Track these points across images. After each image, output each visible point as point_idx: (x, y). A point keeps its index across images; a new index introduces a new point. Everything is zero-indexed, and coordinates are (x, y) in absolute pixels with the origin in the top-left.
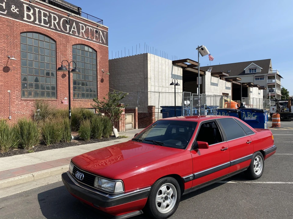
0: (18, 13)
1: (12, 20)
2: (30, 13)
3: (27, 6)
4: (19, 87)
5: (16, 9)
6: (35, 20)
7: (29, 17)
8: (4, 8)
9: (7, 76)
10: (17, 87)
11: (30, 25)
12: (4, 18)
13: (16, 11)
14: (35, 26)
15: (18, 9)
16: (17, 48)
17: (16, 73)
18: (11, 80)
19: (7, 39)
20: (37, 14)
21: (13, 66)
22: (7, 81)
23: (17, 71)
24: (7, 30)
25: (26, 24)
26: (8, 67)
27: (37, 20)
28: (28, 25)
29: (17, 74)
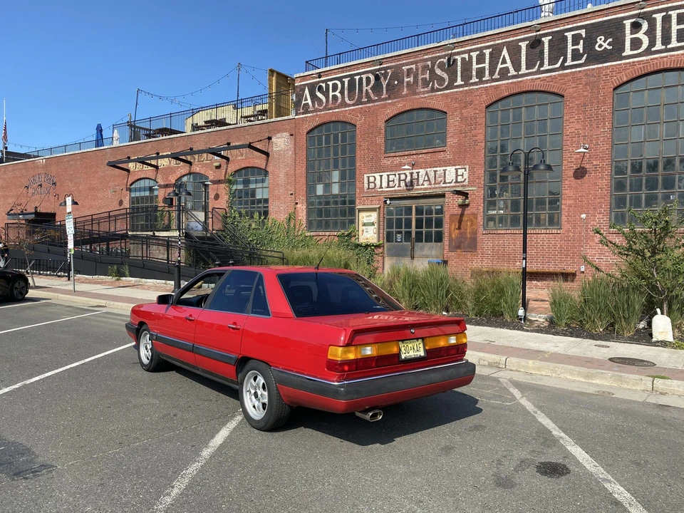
0: (611, 47)
1: (597, 68)
2: (641, 35)
3: (633, 20)
4: (605, 208)
5: (605, 41)
6: (652, 43)
7: (636, 43)
8: (581, 52)
9: (580, 186)
10: (601, 207)
11: (637, 62)
12: (580, 71)
13: (605, 45)
14: (652, 59)
15: (610, 40)
16: (605, 124)
17: (600, 178)
18: (590, 194)
19: (584, 112)
20: (658, 26)
21: (595, 163)
22: (580, 196)
23: (602, 172)
24: (585, 93)
25: (629, 63)
26: (583, 168)
27: (657, 43)
28: (634, 62)
29: (602, 178)
